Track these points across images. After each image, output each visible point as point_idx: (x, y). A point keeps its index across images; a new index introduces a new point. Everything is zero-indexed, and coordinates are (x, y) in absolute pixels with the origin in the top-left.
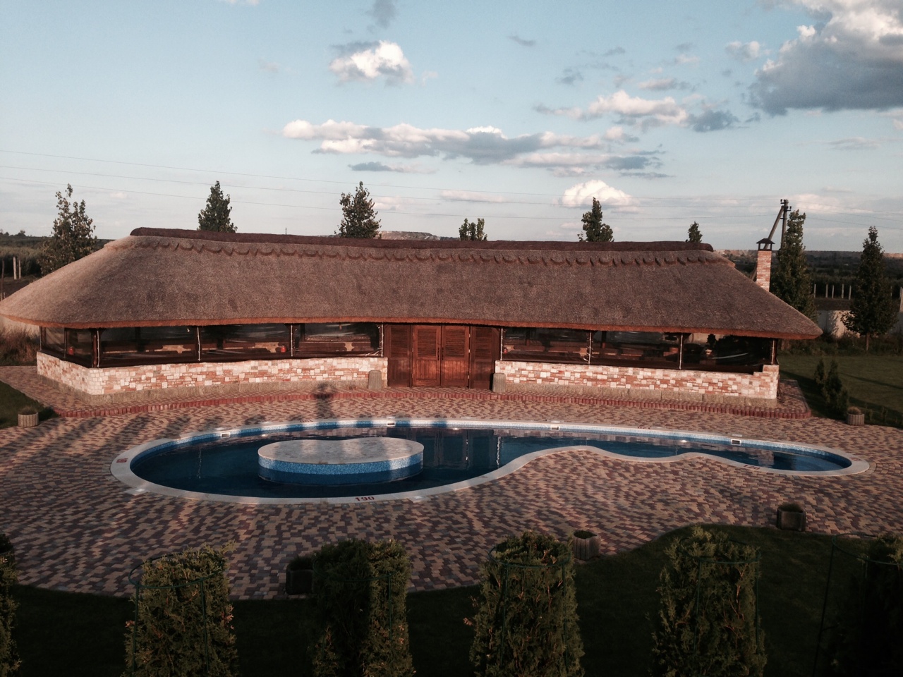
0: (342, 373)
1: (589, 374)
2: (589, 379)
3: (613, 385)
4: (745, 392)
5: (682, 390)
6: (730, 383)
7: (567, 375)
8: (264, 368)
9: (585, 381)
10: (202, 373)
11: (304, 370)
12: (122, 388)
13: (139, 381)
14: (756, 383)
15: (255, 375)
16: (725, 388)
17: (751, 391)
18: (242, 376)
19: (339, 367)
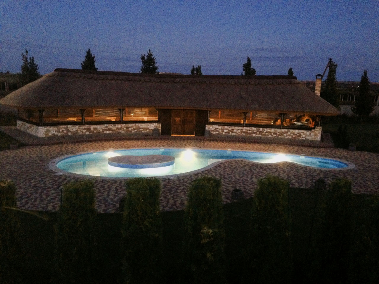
0: (142, 130)
1: (244, 130)
2: (244, 132)
3: (254, 135)
4: (308, 138)
5: (282, 137)
6: (302, 134)
7: (235, 131)
8: (111, 127)
9: (242, 133)
10: (85, 129)
11: (127, 128)
12: (52, 134)
13: (59, 132)
14: (312, 134)
15: (107, 130)
16: (300, 136)
17: (310, 137)
18: (101, 130)
19: (141, 127)
